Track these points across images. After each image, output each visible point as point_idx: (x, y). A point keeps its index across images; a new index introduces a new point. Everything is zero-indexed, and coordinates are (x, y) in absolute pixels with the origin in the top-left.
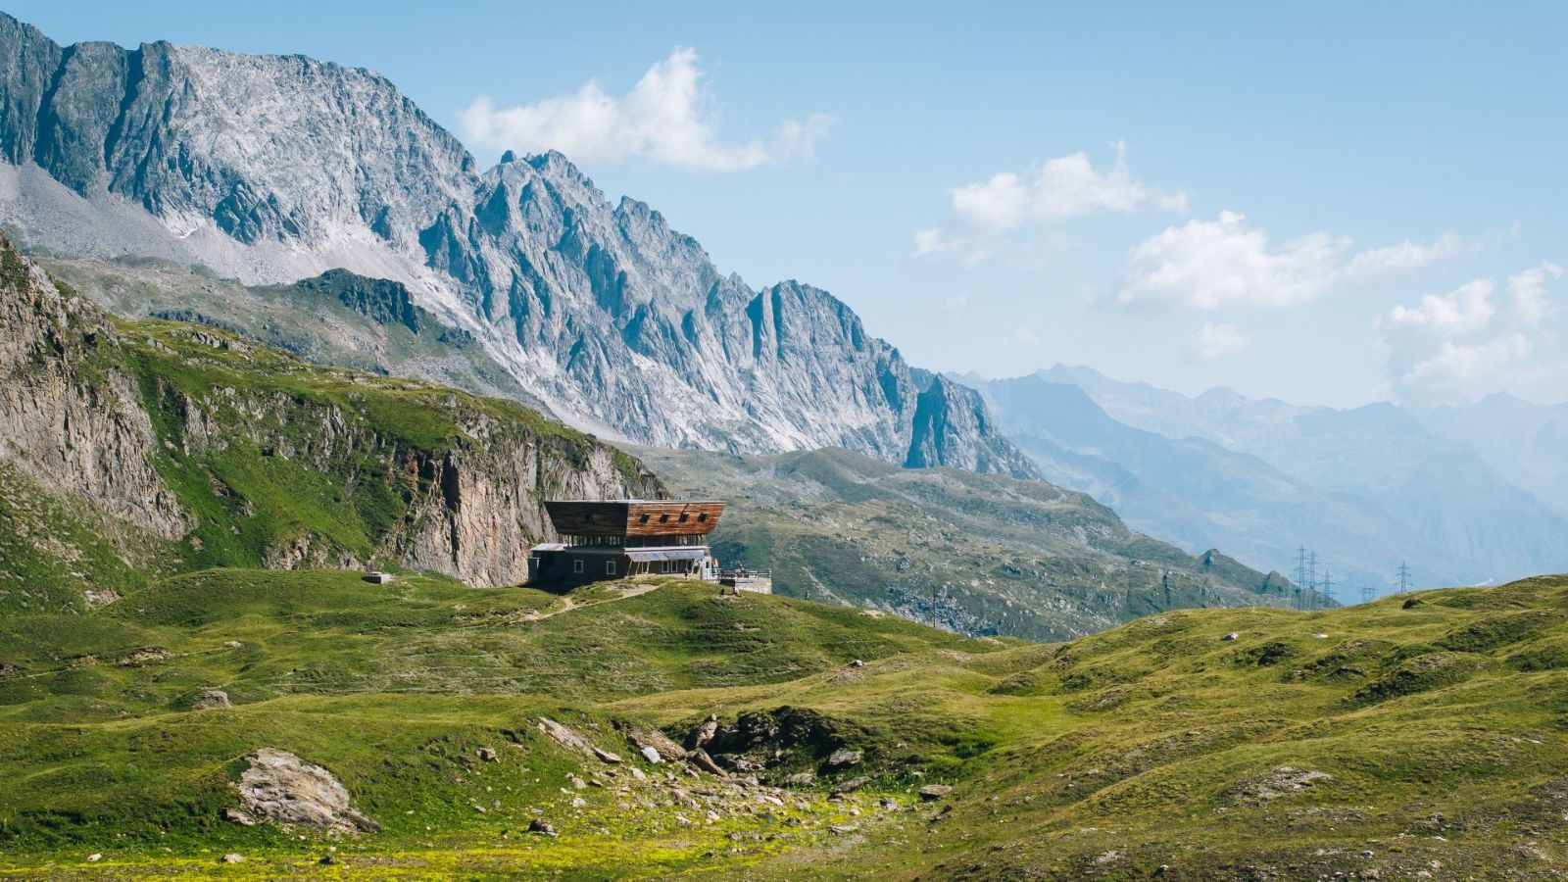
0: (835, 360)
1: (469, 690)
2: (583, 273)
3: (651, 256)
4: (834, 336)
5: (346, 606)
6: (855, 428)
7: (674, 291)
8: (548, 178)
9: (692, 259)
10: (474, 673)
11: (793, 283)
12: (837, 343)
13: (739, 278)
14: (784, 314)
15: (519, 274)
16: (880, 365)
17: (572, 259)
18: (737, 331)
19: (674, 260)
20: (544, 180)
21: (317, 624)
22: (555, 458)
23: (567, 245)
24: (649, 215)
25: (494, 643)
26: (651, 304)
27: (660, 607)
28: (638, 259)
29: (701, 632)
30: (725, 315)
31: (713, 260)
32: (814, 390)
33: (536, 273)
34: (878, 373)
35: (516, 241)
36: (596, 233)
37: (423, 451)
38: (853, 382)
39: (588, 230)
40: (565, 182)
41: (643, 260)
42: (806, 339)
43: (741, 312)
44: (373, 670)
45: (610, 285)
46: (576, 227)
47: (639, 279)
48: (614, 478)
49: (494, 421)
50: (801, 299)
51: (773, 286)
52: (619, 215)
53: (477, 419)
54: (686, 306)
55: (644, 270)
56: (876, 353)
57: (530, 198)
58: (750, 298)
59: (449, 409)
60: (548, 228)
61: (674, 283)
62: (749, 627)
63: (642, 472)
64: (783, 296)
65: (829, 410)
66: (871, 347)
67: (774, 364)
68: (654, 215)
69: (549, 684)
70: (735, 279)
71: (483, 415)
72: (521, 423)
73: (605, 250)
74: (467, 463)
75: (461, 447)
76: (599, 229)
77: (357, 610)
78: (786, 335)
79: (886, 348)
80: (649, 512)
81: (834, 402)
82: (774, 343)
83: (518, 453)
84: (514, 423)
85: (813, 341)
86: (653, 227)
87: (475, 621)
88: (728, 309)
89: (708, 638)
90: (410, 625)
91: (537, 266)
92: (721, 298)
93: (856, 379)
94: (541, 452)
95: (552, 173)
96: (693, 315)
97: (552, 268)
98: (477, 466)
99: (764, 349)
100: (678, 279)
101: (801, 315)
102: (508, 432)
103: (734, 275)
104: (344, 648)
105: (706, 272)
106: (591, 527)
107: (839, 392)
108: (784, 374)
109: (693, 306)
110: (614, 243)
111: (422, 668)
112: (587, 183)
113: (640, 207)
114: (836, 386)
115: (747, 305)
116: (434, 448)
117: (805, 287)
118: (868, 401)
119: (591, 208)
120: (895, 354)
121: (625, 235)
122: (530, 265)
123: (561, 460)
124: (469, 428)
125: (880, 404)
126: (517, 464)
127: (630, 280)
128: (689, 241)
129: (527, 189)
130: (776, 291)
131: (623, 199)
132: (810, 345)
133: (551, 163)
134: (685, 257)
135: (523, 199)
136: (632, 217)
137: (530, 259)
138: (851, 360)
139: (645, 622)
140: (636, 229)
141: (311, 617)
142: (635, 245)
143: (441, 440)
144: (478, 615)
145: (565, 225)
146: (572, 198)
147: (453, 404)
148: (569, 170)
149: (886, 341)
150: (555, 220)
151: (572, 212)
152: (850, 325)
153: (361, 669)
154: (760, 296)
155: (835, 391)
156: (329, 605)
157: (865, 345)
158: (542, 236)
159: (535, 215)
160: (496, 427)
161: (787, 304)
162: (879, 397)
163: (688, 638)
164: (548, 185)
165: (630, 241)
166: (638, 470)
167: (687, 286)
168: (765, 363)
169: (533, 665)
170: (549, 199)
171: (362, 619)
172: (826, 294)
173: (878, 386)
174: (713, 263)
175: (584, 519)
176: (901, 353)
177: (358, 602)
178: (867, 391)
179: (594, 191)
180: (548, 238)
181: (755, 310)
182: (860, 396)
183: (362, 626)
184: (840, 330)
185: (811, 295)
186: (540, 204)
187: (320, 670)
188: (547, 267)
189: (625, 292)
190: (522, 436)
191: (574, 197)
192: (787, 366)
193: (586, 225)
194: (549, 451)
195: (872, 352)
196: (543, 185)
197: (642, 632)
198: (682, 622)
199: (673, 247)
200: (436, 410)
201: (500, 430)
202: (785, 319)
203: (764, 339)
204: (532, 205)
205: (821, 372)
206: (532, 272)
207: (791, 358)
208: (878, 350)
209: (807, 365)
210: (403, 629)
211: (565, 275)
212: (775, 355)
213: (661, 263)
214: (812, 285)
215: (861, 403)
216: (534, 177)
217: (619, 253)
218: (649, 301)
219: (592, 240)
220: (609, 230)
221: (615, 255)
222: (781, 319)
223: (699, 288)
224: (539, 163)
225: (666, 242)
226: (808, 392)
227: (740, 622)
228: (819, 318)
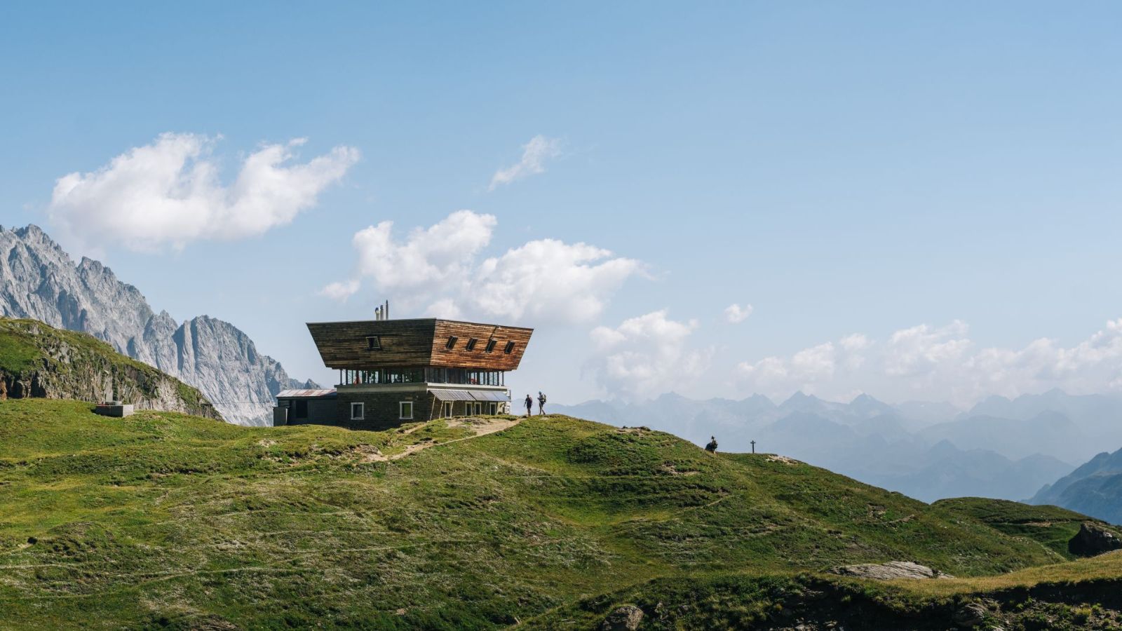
0: (236, 371)
1: (340, 569)
2: (56, 310)
3: (104, 299)
4: (235, 354)
5: (79, 446)
6: (251, 419)
7: (121, 323)
8: (28, 244)
9: (134, 301)
10: (336, 541)
11: (206, 317)
12: (237, 359)
13: (167, 314)
14: (199, 339)
15: (9, 309)
16: (267, 374)
17: (47, 300)
18: (166, 351)
19: (120, 302)
20: (26, 245)
21: (36, 474)
22: (129, 386)
23: (44, 291)
24: (102, 270)
25: (345, 495)
26: (105, 332)
27: (533, 448)
28: (95, 301)
29: (611, 479)
30: (157, 340)
31: (148, 302)
32: (221, 393)
33: (22, 310)
34: (266, 380)
35: (7, 286)
36: (64, 283)
37: (11, 372)
38: (248, 386)
39: (58, 281)
40: (41, 247)
41: (98, 301)
42: (215, 356)
43: (169, 338)
44: (170, 539)
45: (75, 319)
46: (50, 278)
47: (95, 315)
48: (179, 405)
49: (74, 349)
50: (211, 328)
51: (191, 319)
52: (81, 271)
53: (58, 347)
54: (129, 334)
55: (99, 309)
56: (265, 365)
57: (16, 258)
58: (175, 328)
59: (33, 336)
60: (29, 279)
61: (121, 318)
62: (684, 471)
63: (202, 401)
64: (199, 326)
65: (232, 406)
66: (261, 362)
67: (193, 374)
68: (106, 270)
69: (453, 557)
70: (164, 315)
71: (64, 343)
72: (98, 352)
73: (71, 295)
74: (53, 384)
75: (48, 369)
76: (66, 280)
77: (100, 451)
78: (201, 354)
79: (272, 362)
80: (457, 333)
81: (236, 401)
82: (192, 359)
83: (96, 379)
84: (92, 352)
85: (220, 358)
86: (105, 278)
87: (296, 463)
88: (160, 337)
89: (628, 488)
90: (195, 471)
91: (22, 305)
92: (154, 328)
93: (251, 384)
94: (116, 379)
95: (31, 240)
96: (135, 340)
97: (33, 306)
98: (64, 387)
99: (186, 364)
100: (123, 315)
101: (212, 340)
102: (87, 359)
103: (163, 312)
104: (101, 504)
105: (144, 311)
106: (376, 356)
107: (239, 393)
108: (200, 382)
109: (135, 334)
110: (77, 290)
111: (250, 534)
112: (57, 248)
113: (96, 264)
114: (237, 390)
115: (173, 333)
116: (21, 369)
117: (214, 320)
118: (259, 399)
119: (60, 265)
120: (278, 366)
121: (85, 285)
122: (17, 303)
123: (134, 387)
124: (51, 354)
125: (268, 402)
126: (96, 388)
127: (89, 316)
128: (131, 288)
129: (13, 251)
130: (193, 323)
131: (84, 259)
132: (218, 361)
133: (30, 233)
134: (128, 300)
135: (10, 259)
136: (90, 272)
137: (17, 299)
138: (247, 371)
139: (526, 467)
140: (92, 280)
141: (24, 463)
142: (92, 291)
143: (28, 362)
144: (298, 455)
145: (42, 277)
146: (46, 258)
147: (36, 333)
148: (43, 238)
149: (272, 357)
150: (34, 274)
151: (46, 267)
152: (246, 346)
153: (147, 536)
154: (183, 327)
155: (236, 393)
156: (50, 446)
157: (257, 361)
158: (25, 284)
159: (19, 270)
160: (76, 355)
161: (202, 333)
162: (267, 396)
163: (597, 489)
164: (28, 248)
165: (89, 289)
166: (198, 399)
167: (130, 320)
168: (187, 374)
169: (417, 527)
170: (30, 258)
171: (115, 463)
172: (229, 325)
173: (266, 389)
174: (148, 304)
175: (368, 345)
176: (283, 366)
177: (96, 439)
178: (259, 393)
179: (62, 254)
180: (29, 286)
181: (179, 337)
182: (254, 397)
183: (116, 472)
184: (239, 350)
185: (218, 325)
186: (23, 262)
187: (80, 538)
188: (29, 305)
189: (85, 324)
190: (99, 363)
191: (48, 257)
192: (201, 375)
193: (56, 277)
194: (123, 379)
195: (262, 365)
196: (25, 249)
197: (529, 481)
198: (574, 467)
199: (119, 293)
200: (21, 336)
201: (79, 357)
202: (200, 343)
203: (185, 357)
204: (17, 263)
205: (226, 380)
206: (18, 308)
207: (205, 370)
208: (266, 364)
209: (216, 374)
210: (185, 477)
211: (43, 311)
212: (193, 368)
213: (110, 304)
214: (219, 319)
215: (254, 400)
216: (19, 243)
217: (81, 297)
218: (103, 331)
219: (61, 287)
220: (73, 280)
221: (78, 298)
222: (197, 343)
223: (138, 321)
224: (22, 233)
225: (114, 289)
226: (217, 394)
227: (668, 463)
228: (224, 342)
